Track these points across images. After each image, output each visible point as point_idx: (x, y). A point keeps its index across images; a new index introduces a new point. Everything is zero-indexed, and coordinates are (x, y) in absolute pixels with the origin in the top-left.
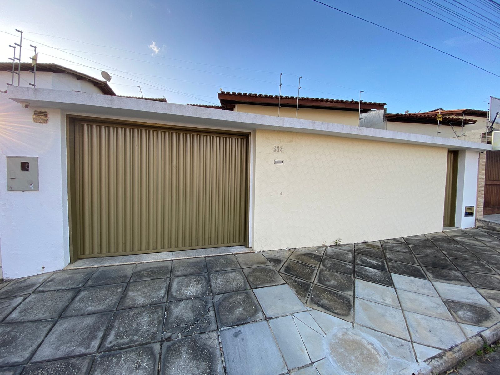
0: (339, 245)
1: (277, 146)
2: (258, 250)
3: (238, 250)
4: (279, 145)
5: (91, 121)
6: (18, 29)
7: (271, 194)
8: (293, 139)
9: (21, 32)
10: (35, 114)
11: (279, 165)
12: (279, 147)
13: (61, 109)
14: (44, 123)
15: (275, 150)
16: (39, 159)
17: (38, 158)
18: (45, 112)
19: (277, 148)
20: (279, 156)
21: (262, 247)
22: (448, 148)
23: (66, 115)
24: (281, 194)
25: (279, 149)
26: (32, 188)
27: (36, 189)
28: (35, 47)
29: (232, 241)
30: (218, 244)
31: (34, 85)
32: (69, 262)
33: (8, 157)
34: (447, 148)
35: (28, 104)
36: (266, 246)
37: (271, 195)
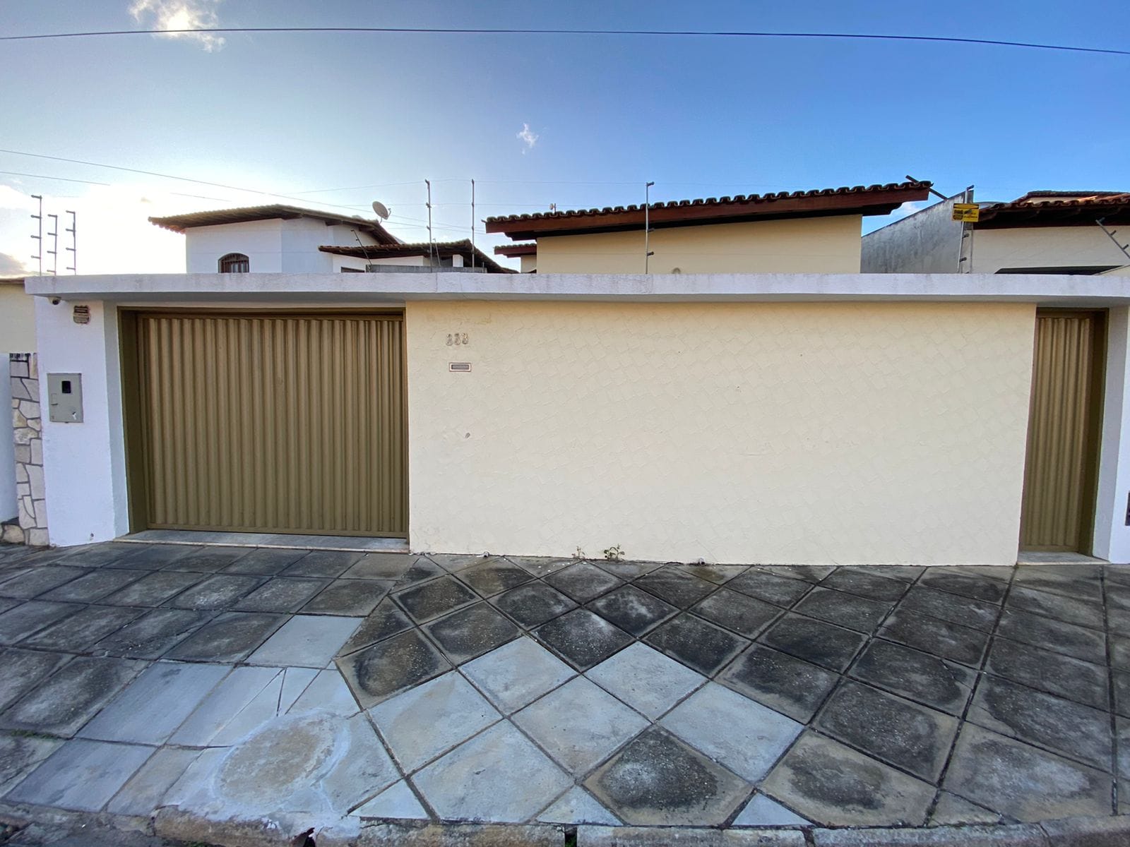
0: (617, 561)
1: (453, 334)
2: (418, 551)
3: (392, 546)
4: (457, 332)
5: (158, 314)
6: (35, 195)
7: (445, 436)
8: (490, 315)
9: (40, 198)
10: (76, 311)
11: (461, 374)
12: (457, 335)
13: (105, 301)
14: (85, 323)
15: (449, 343)
16: (82, 376)
17: (80, 374)
18: (86, 307)
19: (454, 339)
20: (461, 355)
21: (427, 544)
22: (1038, 304)
23: (118, 307)
24: (468, 435)
25: (458, 340)
26: (75, 419)
27: (80, 420)
28: (74, 213)
29: (386, 528)
30: (359, 529)
31: (75, 269)
32: (128, 531)
33: (49, 374)
34: (1034, 303)
35: (56, 299)
36: (435, 543)
37: (445, 438)
